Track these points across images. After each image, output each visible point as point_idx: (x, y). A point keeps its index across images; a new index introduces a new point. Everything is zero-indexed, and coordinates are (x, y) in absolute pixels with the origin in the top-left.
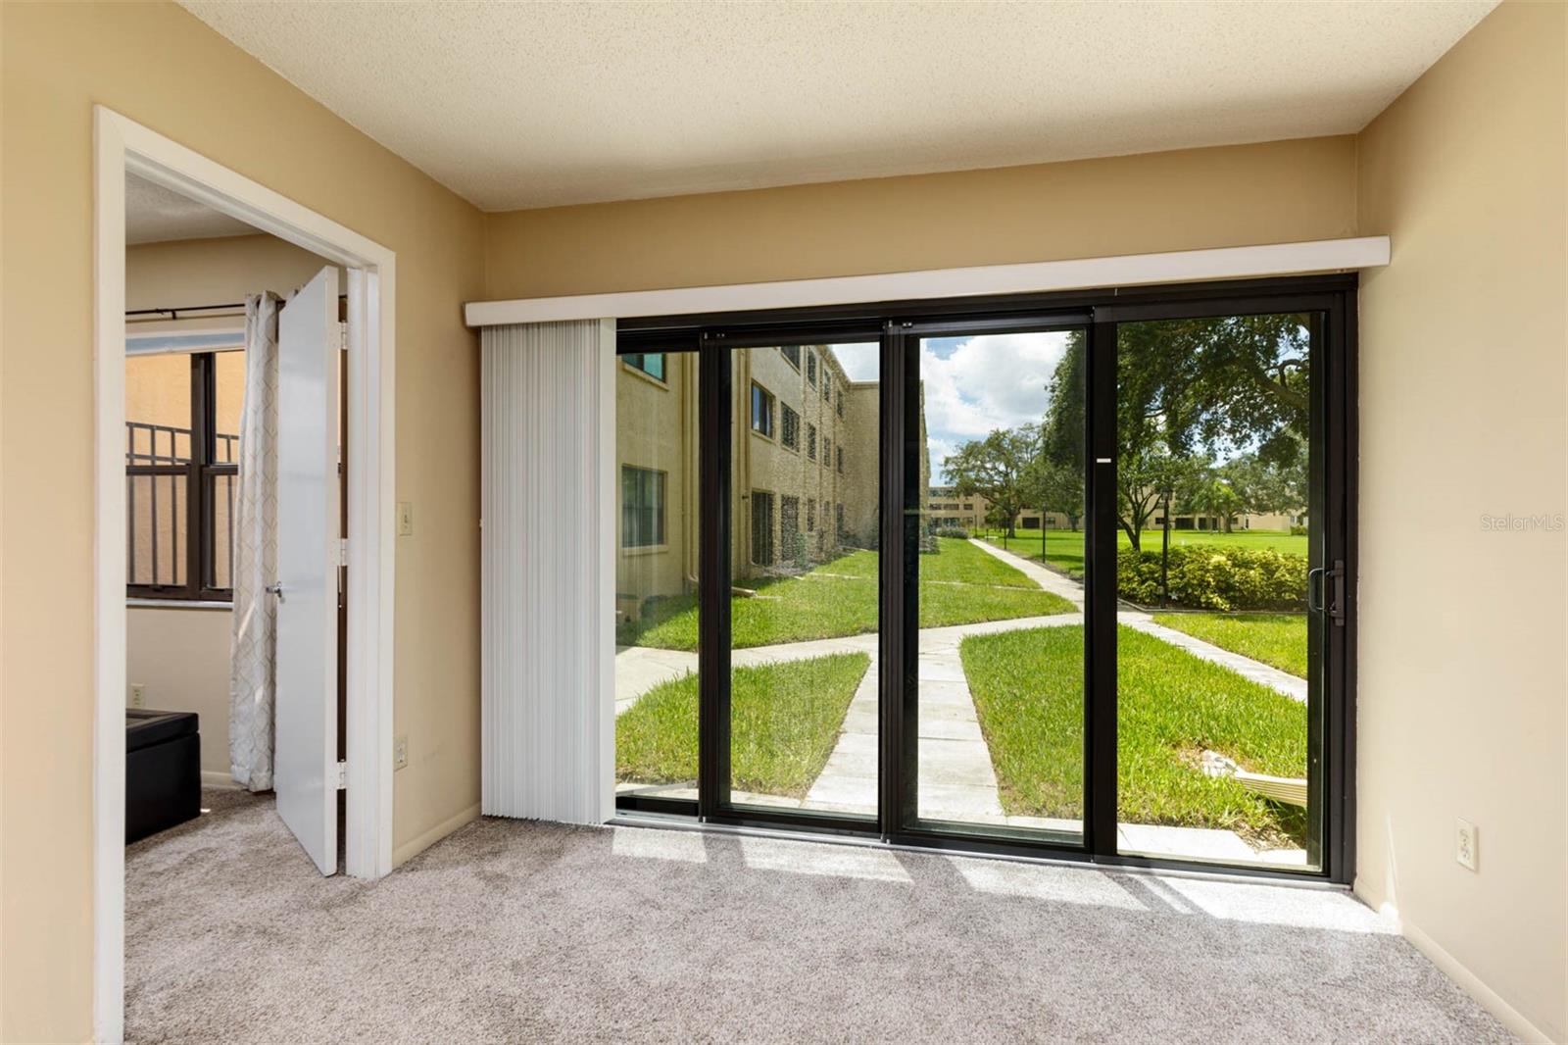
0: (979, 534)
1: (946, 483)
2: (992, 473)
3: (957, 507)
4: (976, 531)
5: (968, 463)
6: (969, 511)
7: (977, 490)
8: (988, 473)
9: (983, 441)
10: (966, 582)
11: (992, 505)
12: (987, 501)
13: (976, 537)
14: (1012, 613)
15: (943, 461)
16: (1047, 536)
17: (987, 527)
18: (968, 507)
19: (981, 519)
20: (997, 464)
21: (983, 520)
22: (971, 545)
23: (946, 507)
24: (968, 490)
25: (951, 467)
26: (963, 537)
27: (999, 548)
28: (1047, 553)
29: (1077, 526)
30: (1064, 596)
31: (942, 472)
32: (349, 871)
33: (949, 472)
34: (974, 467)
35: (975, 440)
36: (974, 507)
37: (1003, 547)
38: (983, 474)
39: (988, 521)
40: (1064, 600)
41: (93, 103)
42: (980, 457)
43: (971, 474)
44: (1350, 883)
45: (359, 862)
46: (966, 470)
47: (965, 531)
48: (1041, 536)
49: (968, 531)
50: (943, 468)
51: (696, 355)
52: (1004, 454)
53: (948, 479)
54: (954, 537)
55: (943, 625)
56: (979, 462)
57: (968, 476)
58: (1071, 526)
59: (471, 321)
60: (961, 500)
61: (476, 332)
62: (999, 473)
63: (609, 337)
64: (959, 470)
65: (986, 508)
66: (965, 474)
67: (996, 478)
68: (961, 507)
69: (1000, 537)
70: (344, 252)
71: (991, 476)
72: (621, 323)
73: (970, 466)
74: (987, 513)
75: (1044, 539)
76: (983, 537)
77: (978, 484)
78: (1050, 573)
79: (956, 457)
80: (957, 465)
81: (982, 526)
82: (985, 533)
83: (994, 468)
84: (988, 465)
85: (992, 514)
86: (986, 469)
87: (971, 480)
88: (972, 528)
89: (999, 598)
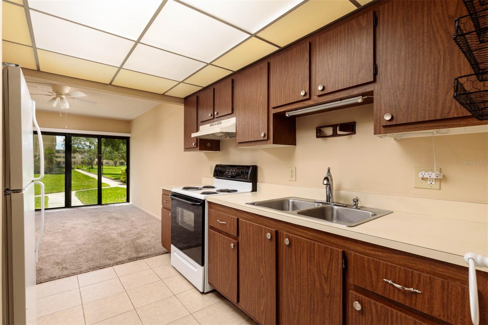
0: (78, 167)
4: (78, 165)
8: (82, 146)
10: (75, 181)
12: (82, 156)
13: (78, 169)
17: (82, 165)
18: (74, 157)
20: (86, 143)
21: (80, 162)
22: (76, 171)
30: (107, 183)
34: (76, 143)
36: (76, 157)
38: (80, 146)
39: (82, 163)
49: (74, 166)
58: (114, 165)
62: (87, 146)
65: (82, 158)
67: (86, 147)
69: (87, 169)
71: (84, 147)
73: (75, 143)
74: (82, 160)
77: (78, 150)
78: (105, 178)
82: (81, 167)
83: (85, 144)
84: (83, 143)
85: (84, 160)
87: (76, 148)
88: (76, 165)
89: (86, 184)
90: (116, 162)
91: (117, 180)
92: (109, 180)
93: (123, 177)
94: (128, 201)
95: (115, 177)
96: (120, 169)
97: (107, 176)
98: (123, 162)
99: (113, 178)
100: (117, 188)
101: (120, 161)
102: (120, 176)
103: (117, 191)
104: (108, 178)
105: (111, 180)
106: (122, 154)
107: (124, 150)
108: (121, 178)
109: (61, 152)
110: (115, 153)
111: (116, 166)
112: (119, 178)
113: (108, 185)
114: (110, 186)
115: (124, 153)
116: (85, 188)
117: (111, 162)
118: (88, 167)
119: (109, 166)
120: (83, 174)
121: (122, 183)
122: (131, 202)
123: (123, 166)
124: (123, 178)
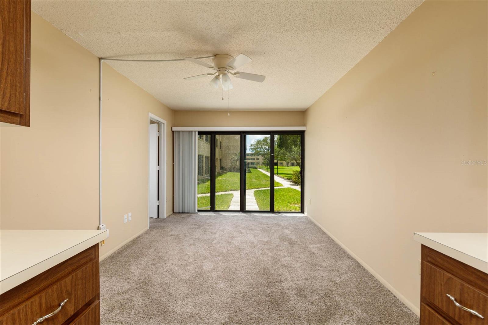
0: (261, 167)
1: (251, 152)
2: (265, 149)
3: (254, 159)
4: (260, 166)
5: (257, 146)
6: (258, 161)
7: (260, 154)
8: (263, 149)
9: (262, 140)
10: (256, 180)
11: (264, 159)
12: (263, 158)
13: (260, 168)
14: (267, 186)
15: (250, 146)
16: (278, 168)
17: (263, 165)
18: (258, 159)
19: (261, 163)
20: (266, 147)
21: (262, 163)
22: (259, 170)
23: (251, 159)
24: (258, 154)
25: (253, 147)
26: (256, 168)
27: (266, 171)
28: (278, 172)
29: (289, 165)
30: (280, 183)
31: (250, 149)
32: (159, 218)
33: (252, 149)
34: (259, 147)
35: (260, 139)
36: (259, 159)
37: (267, 171)
38: (262, 150)
39: (263, 163)
40: (280, 184)
41: (148, 112)
42: (261, 144)
43: (258, 149)
44: (304, 213)
45: (161, 216)
46: (257, 148)
47: (257, 166)
48: (277, 168)
49: (258, 166)
50: (250, 148)
51: (210, 136)
52: (268, 144)
53: (252, 151)
54: (253, 168)
55: (250, 189)
56: (261, 146)
57: (257, 150)
58: (287, 165)
59: (173, 130)
60: (255, 157)
61: (173, 132)
62: (266, 149)
63: (197, 133)
64: (255, 148)
65: (263, 160)
66: (257, 149)
67: (266, 151)
68: (256, 159)
69: (266, 168)
70: (159, 121)
71: (264, 150)
72: (198, 131)
73: (258, 147)
74: (263, 161)
75: (277, 169)
76: (262, 168)
77: (260, 152)
78: (279, 178)
79: (254, 144)
80: (254, 147)
81: (262, 165)
82: (262, 167)
83: (265, 148)
84: (263, 147)
85: (264, 161)
86: (263, 148)
87: (258, 151)
88: (259, 165)
89: (264, 183)
90: (288, 162)
91: (289, 180)
92: (282, 179)
93: (295, 177)
94: (302, 211)
95: (288, 176)
96: (292, 169)
97: (281, 175)
98: (294, 163)
99: (286, 178)
100: (289, 190)
101: (291, 162)
102: (291, 176)
103: (289, 193)
104: (281, 177)
105: (284, 180)
106: (293, 155)
107: (295, 151)
108: (293, 179)
109: (249, 155)
110: (288, 154)
111: (288, 166)
112: (290, 178)
113: (282, 185)
114: (283, 186)
115: (295, 154)
116: (263, 187)
117: (284, 163)
118: (267, 167)
119: (282, 166)
120: (263, 173)
121: (293, 183)
122: (306, 214)
123: (293, 166)
124: (294, 179)
